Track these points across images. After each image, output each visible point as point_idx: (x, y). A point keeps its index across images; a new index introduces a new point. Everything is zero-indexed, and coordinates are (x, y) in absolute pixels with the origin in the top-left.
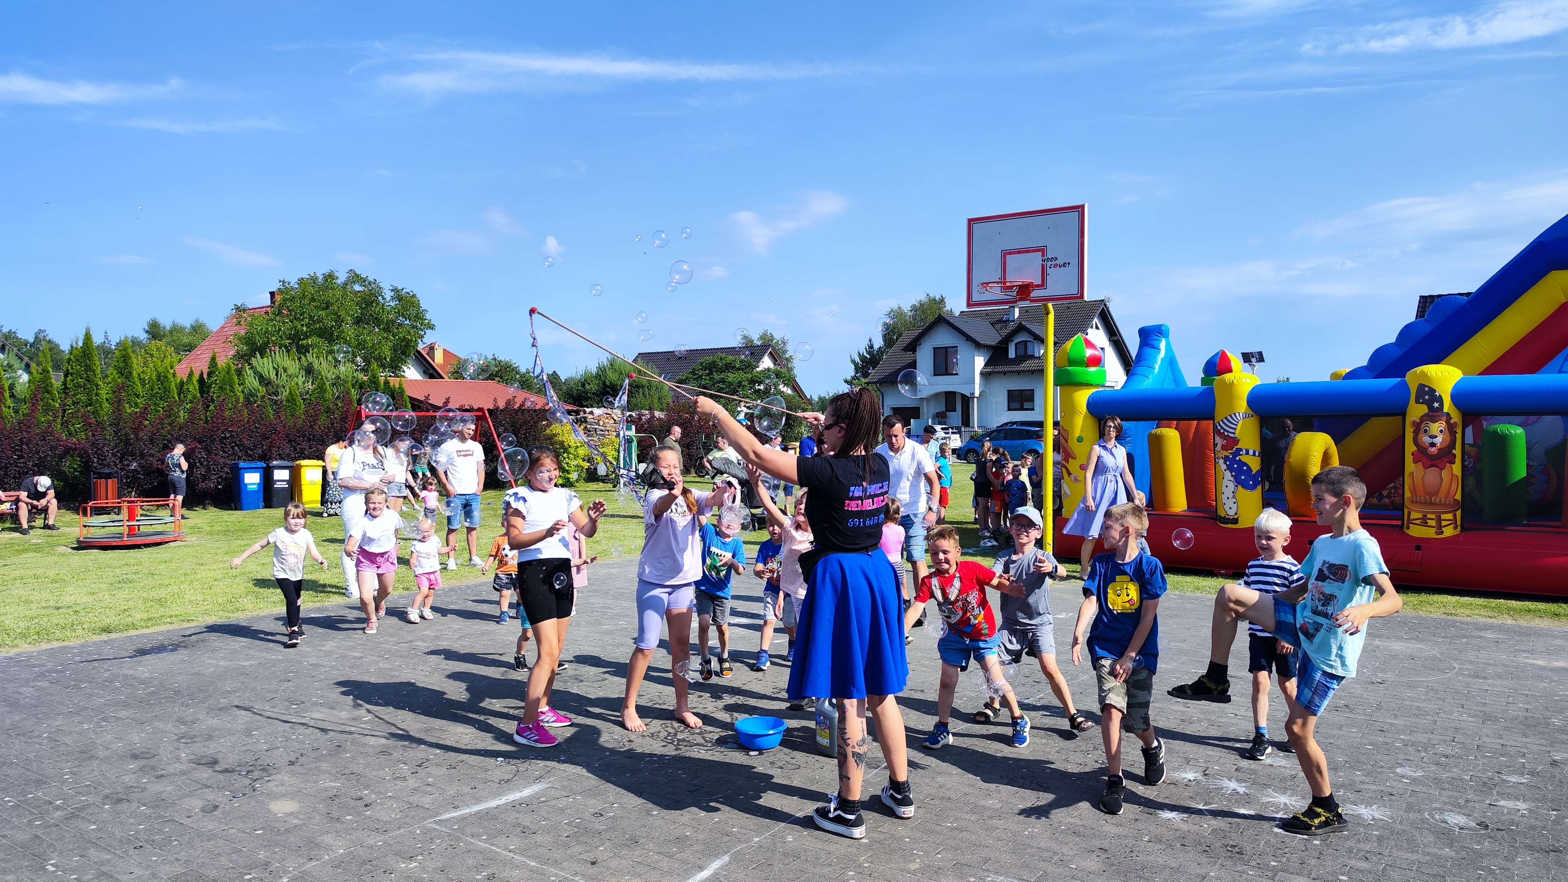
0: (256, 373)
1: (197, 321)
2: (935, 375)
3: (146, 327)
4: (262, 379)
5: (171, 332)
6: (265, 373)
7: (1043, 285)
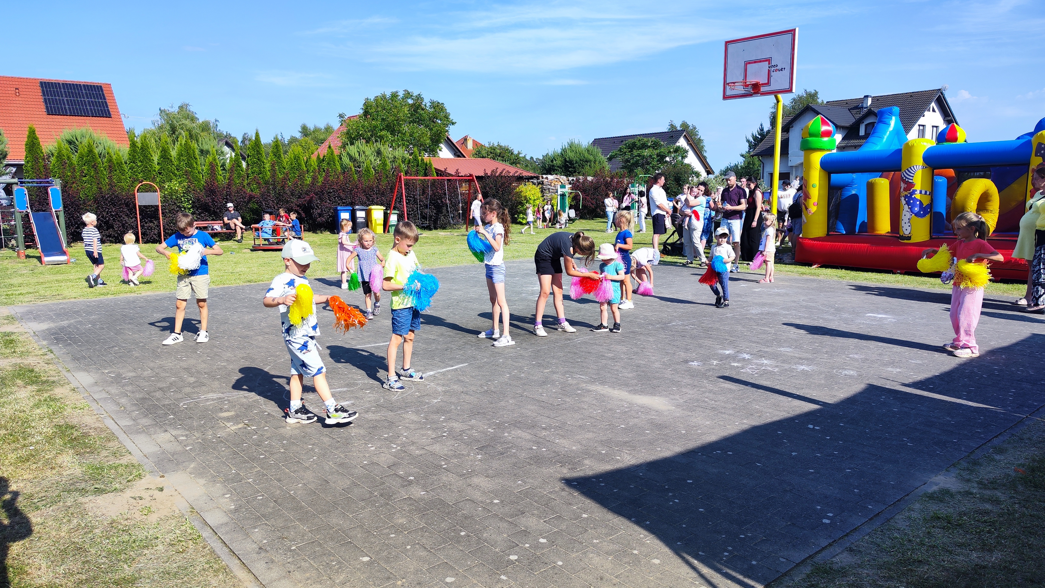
0: (348, 154)
1: (328, 125)
3: (300, 130)
4: (352, 158)
5: (313, 132)
6: (352, 154)
7: (768, 84)
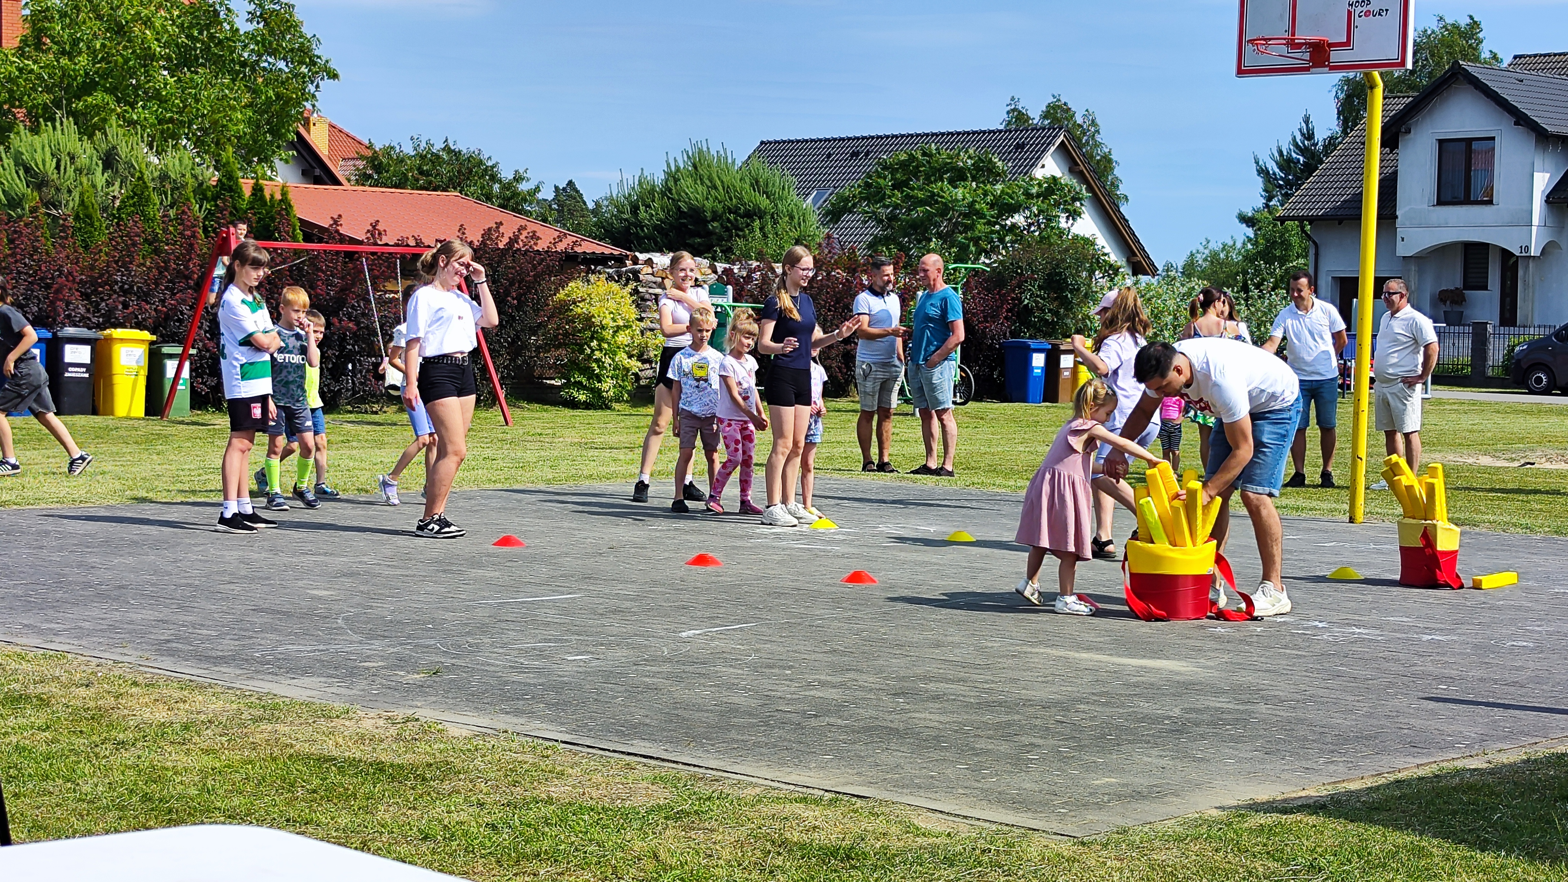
2: (1440, 202)
7: (1348, 44)
